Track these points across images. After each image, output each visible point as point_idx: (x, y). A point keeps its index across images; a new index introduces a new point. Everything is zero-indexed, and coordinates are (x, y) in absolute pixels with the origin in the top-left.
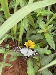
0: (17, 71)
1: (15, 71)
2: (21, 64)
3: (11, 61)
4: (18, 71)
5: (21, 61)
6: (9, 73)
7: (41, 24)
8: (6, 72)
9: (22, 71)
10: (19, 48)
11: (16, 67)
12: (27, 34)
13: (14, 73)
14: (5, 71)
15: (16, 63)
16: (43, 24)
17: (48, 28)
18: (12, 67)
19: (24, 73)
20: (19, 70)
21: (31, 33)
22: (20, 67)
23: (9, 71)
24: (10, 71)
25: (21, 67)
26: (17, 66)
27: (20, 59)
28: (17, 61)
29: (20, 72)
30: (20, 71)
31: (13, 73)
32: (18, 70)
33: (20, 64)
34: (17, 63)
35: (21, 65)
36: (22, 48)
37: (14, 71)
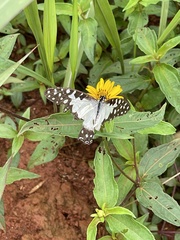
0: (56, 201)
1: (50, 201)
2: (69, 177)
3: (36, 163)
4: (60, 203)
5: (70, 170)
6: (27, 207)
7: (142, 37)
8: (19, 205)
9: (74, 202)
10: (68, 91)
11: (54, 189)
12: (91, 75)
13: (47, 208)
14: (16, 201)
15: (54, 176)
16: (148, 36)
17: (165, 48)
18: (41, 188)
19: (78, 208)
20: (63, 197)
21: (105, 72)
22: (66, 187)
23: (28, 200)
24: (31, 202)
25: (69, 187)
26: (56, 186)
27: (67, 163)
28: (56, 169)
29: (65, 205)
30: (65, 202)
31: (42, 209)
32: (59, 197)
33: (66, 178)
34: (57, 176)
35: (69, 181)
36: (76, 96)
37: (46, 200)
